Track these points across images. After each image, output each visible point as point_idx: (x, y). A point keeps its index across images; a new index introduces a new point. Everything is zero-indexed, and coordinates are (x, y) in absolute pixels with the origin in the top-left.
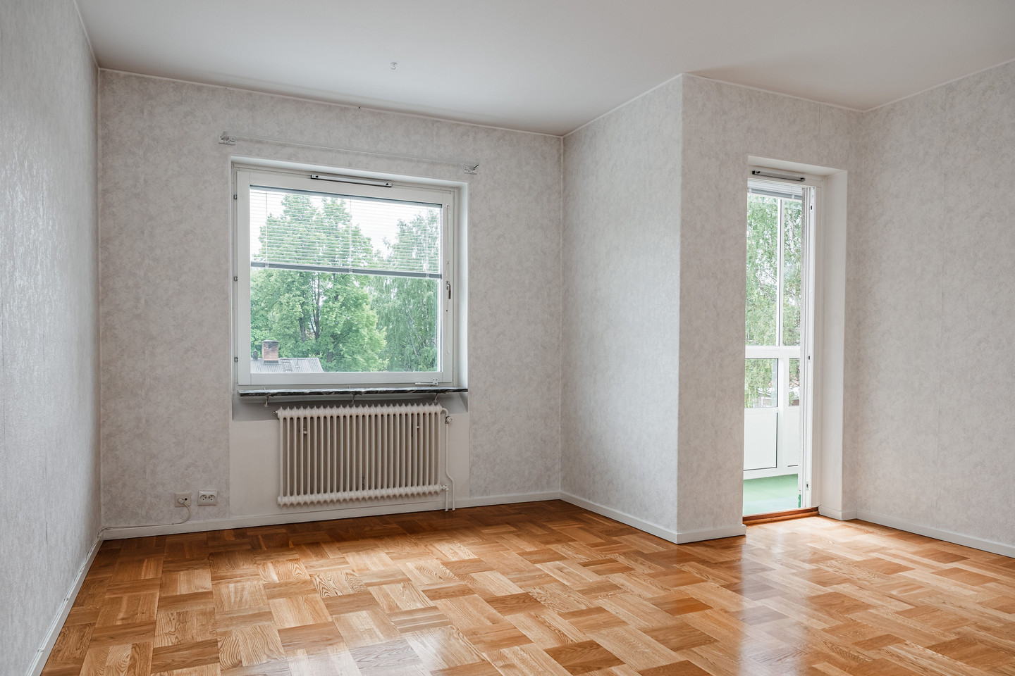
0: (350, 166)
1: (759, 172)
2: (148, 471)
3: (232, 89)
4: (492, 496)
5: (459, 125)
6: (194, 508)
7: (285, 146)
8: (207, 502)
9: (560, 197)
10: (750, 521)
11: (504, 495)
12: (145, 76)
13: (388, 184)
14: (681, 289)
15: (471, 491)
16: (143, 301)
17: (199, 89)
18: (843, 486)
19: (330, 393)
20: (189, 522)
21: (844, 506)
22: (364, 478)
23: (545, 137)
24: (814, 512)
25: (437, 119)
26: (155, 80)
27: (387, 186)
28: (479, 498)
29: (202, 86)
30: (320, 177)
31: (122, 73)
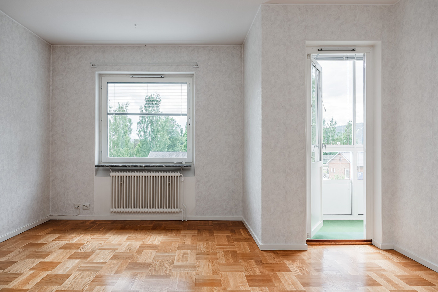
0: (142, 70)
1: (322, 49)
2: (65, 194)
3: (96, 45)
4: (207, 216)
5: (190, 47)
6: (81, 210)
7: (116, 65)
8: (86, 208)
9: (242, 74)
10: (310, 242)
11: (213, 216)
12: (66, 45)
13: (162, 76)
14: (262, 116)
15: (196, 213)
16: (65, 130)
17: (85, 47)
18: (383, 229)
19: (130, 166)
20: (79, 216)
21: (384, 241)
22: (148, 203)
23: (233, 46)
24: (369, 242)
25: (180, 45)
26: (70, 46)
27: (162, 77)
28: (200, 216)
29: (86, 46)
30: (133, 76)
31: (59, 46)
